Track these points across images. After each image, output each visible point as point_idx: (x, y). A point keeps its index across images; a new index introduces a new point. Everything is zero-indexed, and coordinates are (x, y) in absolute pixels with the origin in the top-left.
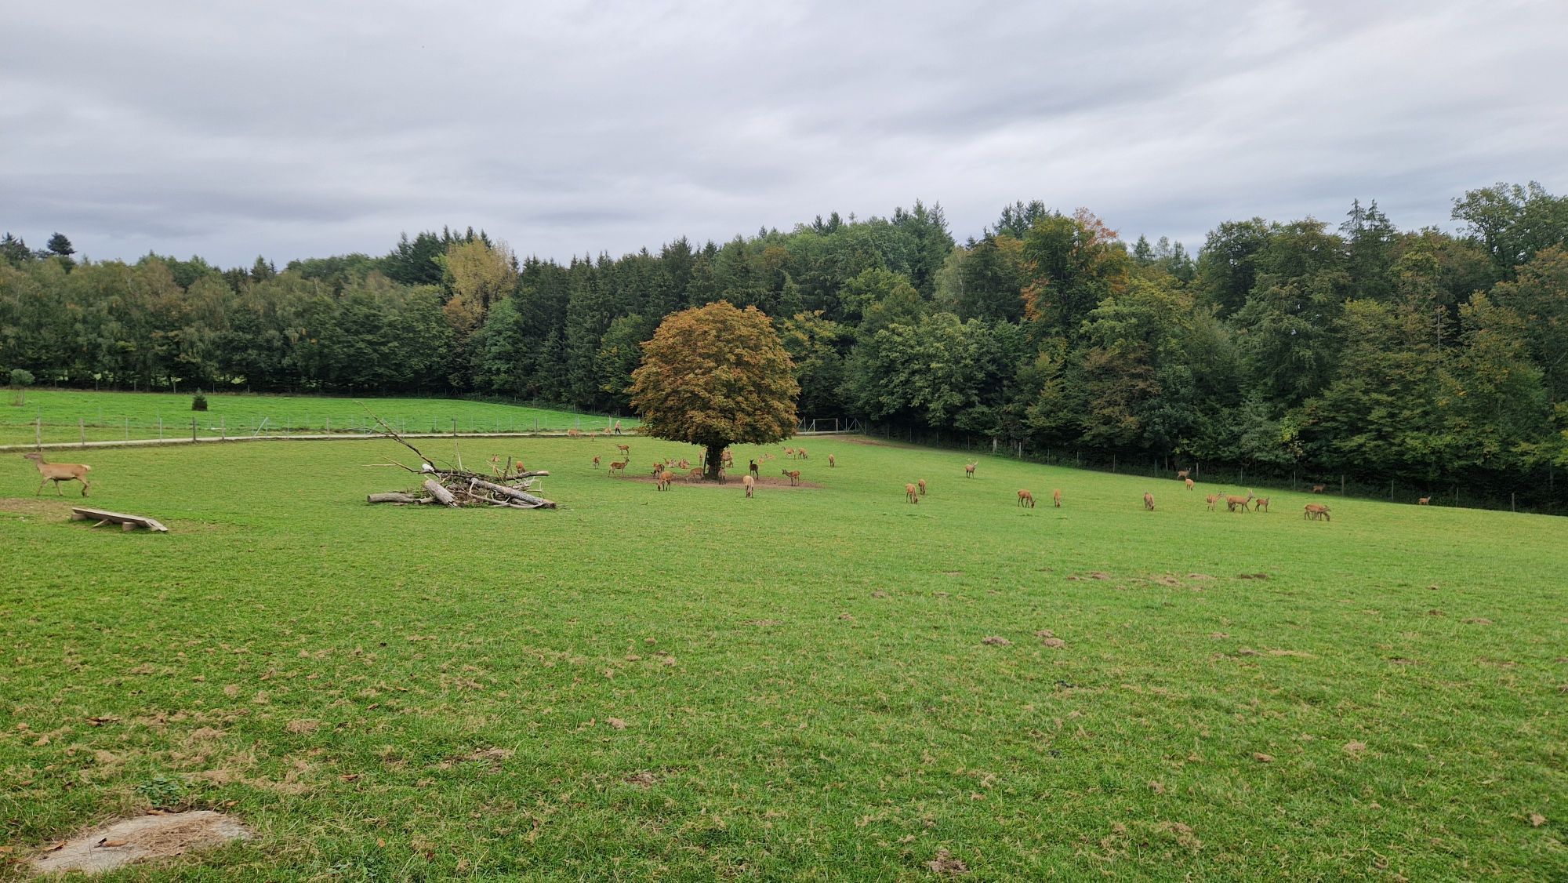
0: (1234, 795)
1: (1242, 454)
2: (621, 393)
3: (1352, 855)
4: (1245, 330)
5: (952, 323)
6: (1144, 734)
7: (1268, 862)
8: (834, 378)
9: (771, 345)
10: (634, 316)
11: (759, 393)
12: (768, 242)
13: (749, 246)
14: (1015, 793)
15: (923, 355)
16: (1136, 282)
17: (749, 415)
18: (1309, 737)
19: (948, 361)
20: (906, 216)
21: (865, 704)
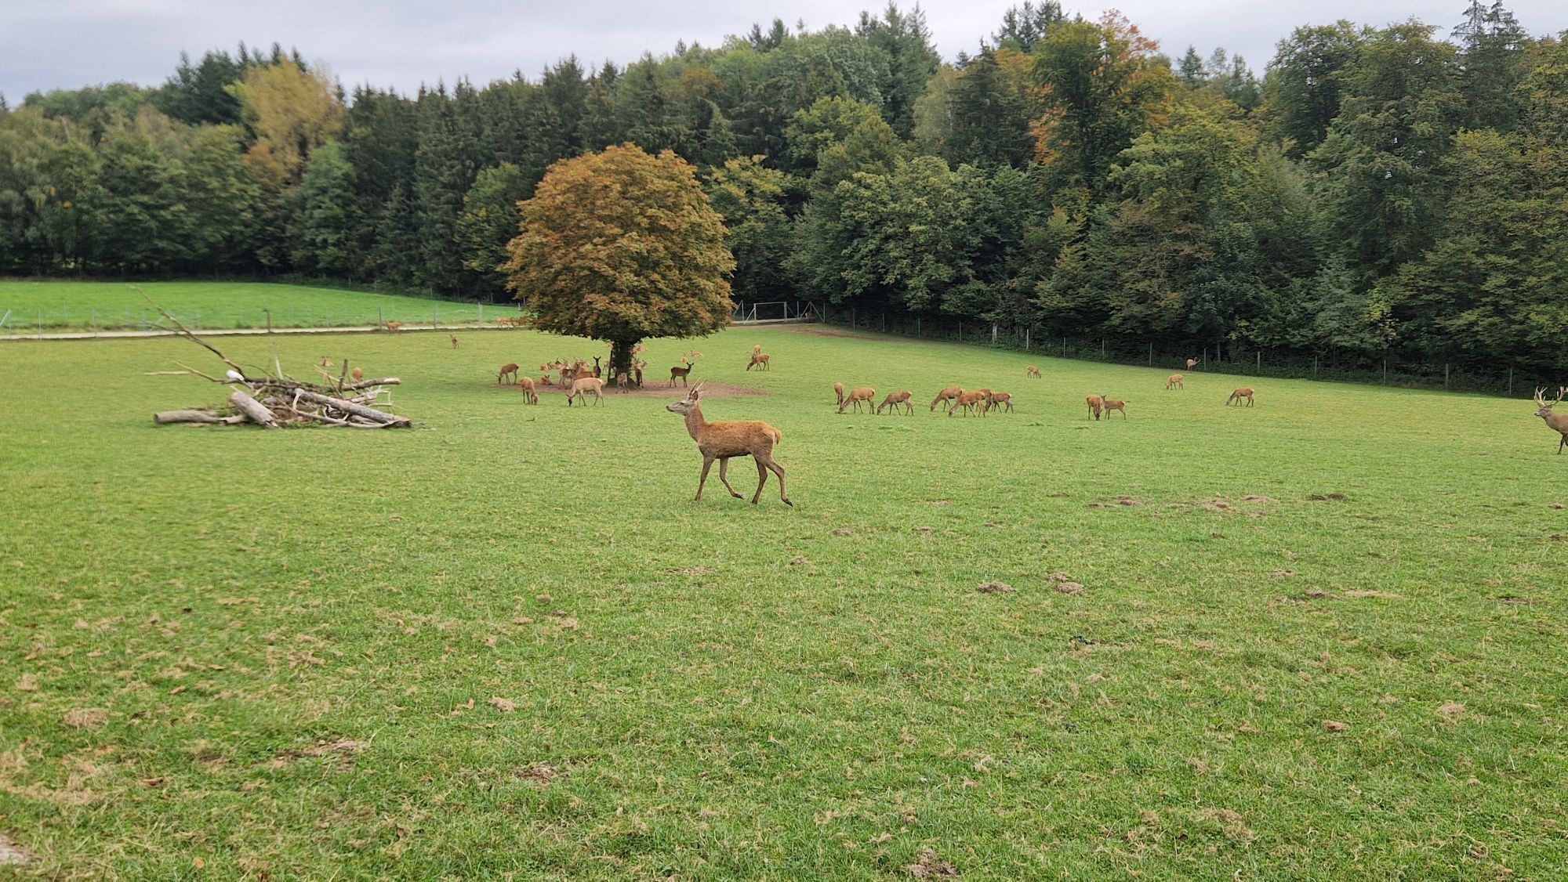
0: (1298, 774)
1: (1318, 338)
2: (493, 271)
3: (1442, 843)
4: (1324, 174)
5: (937, 170)
6: (1184, 701)
7: (1337, 854)
8: (781, 248)
9: (695, 203)
10: (508, 166)
11: (680, 270)
12: (688, 61)
13: (662, 67)
14: (1019, 778)
15: (899, 214)
16: (1182, 111)
17: (668, 298)
18: (1394, 699)
19: (932, 222)
20: (874, 23)
21: (826, 671)
